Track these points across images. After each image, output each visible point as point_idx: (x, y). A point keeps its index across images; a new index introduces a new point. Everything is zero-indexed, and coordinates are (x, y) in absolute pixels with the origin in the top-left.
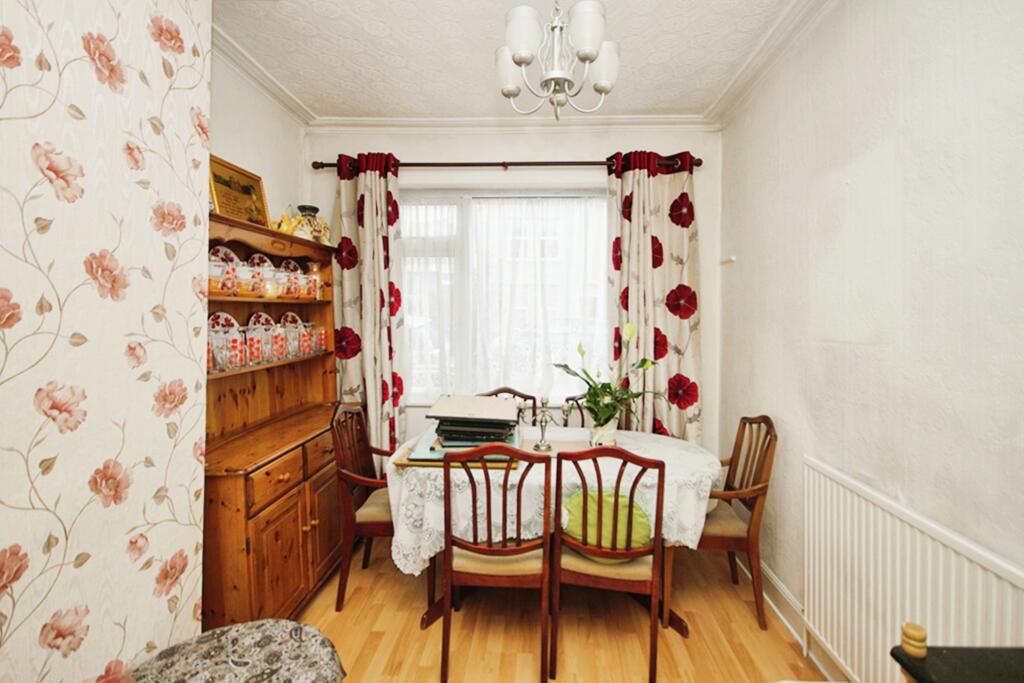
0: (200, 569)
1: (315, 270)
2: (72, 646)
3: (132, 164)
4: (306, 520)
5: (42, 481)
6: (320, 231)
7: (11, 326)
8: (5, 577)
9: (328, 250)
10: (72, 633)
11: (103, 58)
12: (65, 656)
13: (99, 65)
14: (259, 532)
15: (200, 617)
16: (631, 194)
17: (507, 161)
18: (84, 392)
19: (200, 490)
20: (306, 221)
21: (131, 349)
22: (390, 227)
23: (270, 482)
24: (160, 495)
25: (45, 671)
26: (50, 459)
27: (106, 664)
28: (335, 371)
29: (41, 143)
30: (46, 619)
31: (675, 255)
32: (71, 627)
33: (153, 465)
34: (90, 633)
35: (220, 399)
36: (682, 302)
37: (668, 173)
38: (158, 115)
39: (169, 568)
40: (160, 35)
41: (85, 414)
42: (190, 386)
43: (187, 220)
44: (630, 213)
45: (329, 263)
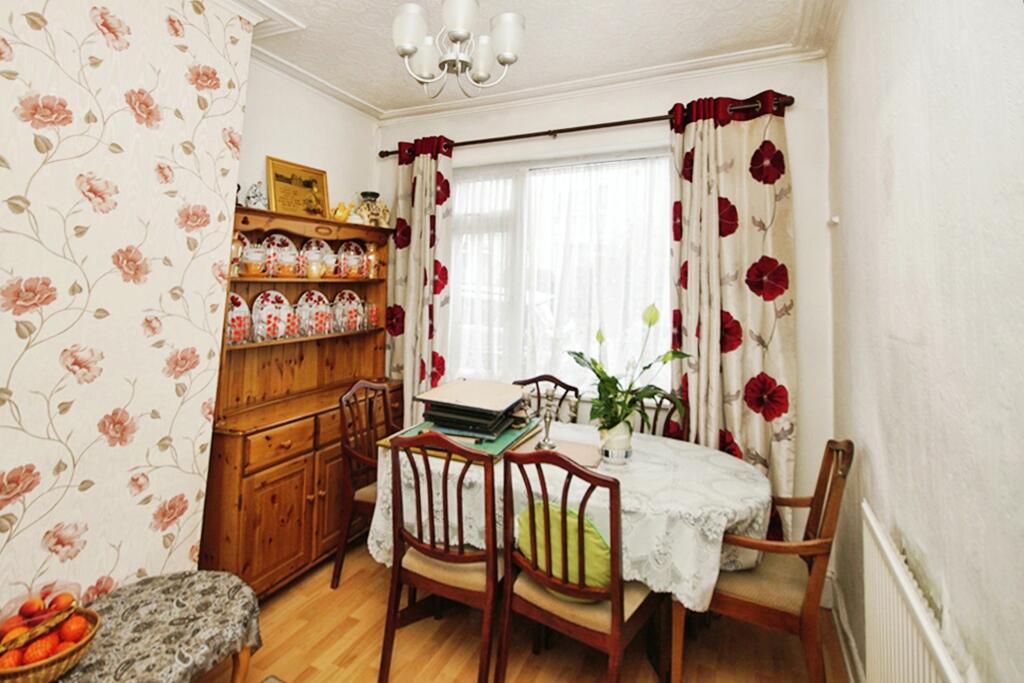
0: (200, 515)
1: (372, 250)
2: (70, 554)
3: (163, 180)
4: (313, 489)
5: (59, 419)
6: (378, 214)
7: (48, 304)
8: (19, 488)
9: (386, 232)
10: (71, 544)
11: (144, 107)
12: (63, 561)
13: (139, 112)
14: (252, 491)
15: (197, 559)
16: (693, 150)
17: (553, 129)
18: (102, 354)
19: (206, 445)
20: (365, 206)
21: (148, 322)
22: (438, 206)
23: (270, 446)
24: (164, 444)
25: (44, 568)
26: (66, 403)
27: (98, 577)
28: (384, 348)
29: (84, 173)
30: (50, 527)
31: (758, 219)
32: (71, 538)
33: (159, 417)
34: (87, 547)
35: (264, 367)
36: (765, 278)
37: (747, 119)
38: (190, 139)
39: (167, 508)
40: (197, 79)
41: (101, 370)
42: (202, 353)
43: (211, 217)
44: (691, 171)
45: (385, 243)
